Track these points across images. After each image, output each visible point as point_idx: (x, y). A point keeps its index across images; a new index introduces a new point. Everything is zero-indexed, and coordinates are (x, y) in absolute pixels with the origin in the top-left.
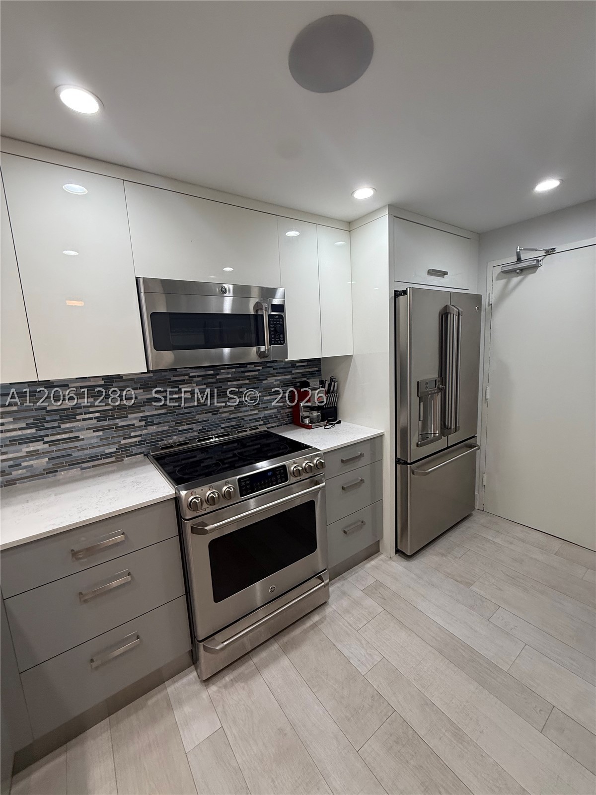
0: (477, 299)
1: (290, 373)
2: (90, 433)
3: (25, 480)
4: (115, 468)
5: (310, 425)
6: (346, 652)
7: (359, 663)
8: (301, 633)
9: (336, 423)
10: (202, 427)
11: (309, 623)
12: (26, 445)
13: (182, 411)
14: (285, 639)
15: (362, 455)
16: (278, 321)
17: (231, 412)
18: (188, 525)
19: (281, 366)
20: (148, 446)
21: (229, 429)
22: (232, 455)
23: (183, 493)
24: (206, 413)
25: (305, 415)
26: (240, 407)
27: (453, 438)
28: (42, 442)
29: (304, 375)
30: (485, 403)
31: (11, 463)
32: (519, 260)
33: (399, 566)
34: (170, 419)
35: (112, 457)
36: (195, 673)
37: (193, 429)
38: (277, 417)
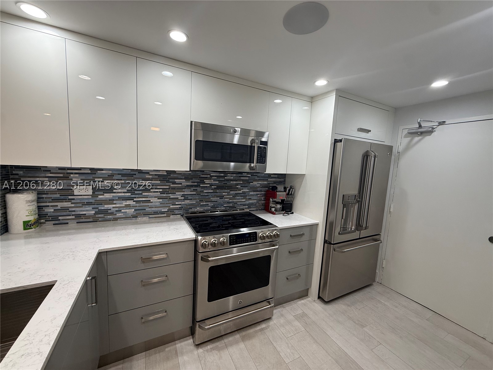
0: (390, 148)
1: (267, 180)
2: (156, 200)
3: (122, 219)
4: (165, 220)
5: (275, 212)
6: (279, 349)
7: (285, 356)
8: (253, 332)
9: (291, 214)
10: (214, 204)
11: (259, 328)
12: (125, 201)
13: (204, 194)
14: (244, 333)
15: (303, 234)
16: (263, 150)
17: (230, 199)
18: (200, 256)
19: (262, 176)
20: (184, 211)
21: (228, 208)
22: (227, 223)
23: (200, 238)
24: (217, 197)
25: (272, 206)
26: (236, 196)
27: (364, 233)
28: (133, 201)
29: (275, 182)
30: (389, 214)
31: (117, 209)
32: (420, 126)
33: (319, 306)
34: (197, 197)
35: (164, 214)
36: (192, 340)
37: (208, 205)
38: (256, 205)
